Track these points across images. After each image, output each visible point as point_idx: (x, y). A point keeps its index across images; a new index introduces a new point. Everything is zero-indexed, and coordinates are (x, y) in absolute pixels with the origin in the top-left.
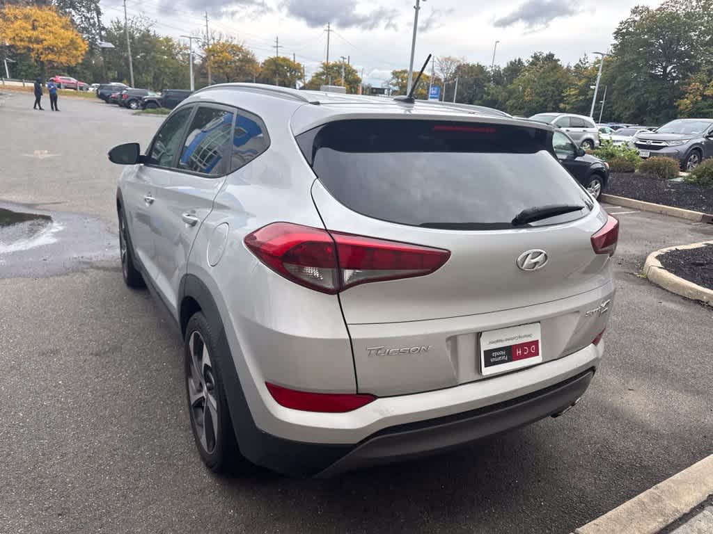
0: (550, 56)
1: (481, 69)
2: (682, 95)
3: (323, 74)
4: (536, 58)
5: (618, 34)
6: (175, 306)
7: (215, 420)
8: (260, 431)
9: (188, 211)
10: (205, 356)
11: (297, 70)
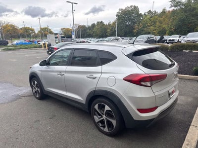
0: (102, 22)
1: (84, 26)
3: (41, 31)
4: (98, 22)
5: (117, 15)
6: (82, 99)
7: (114, 122)
8: (136, 120)
9: (88, 75)
10: (107, 108)
11: (33, 30)
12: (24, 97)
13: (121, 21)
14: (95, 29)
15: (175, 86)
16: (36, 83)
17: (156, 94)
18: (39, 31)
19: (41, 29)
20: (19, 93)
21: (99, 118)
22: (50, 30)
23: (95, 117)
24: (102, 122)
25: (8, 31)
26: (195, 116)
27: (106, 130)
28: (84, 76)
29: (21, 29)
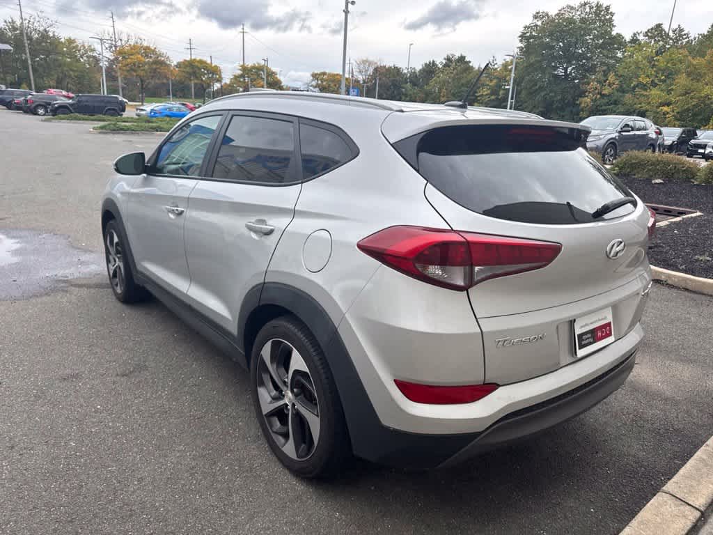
0: (462, 59)
1: (397, 70)
2: (583, 94)
3: (242, 76)
4: (448, 59)
5: (523, 37)
6: (230, 318)
7: (315, 424)
9: (252, 220)
10: (298, 362)
11: (215, 72)
12: (81, 286)
13: (533, 59)
14: (432, 85)
17: (488, 326)
18: (236, 77)
19: (244, 68)
22: (271, 74)
23: (262, 392)
25: (134, 68)
26: (699, 454)
27: (289, 448)
29: (179, 65)
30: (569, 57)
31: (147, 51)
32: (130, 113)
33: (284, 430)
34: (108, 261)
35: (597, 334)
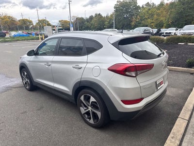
0: (99, 14)
1: (82, 18)
2: (132, 22)
3: (39, 23)
4: (96, 15)
5: (115, 7)
6: (68, 90)
7: (99, 114)
8: (120, 112)
9: (74, 65)
10: (92, 99)
11: (31, 22)
12: (15, 88)
13: (118, 13)
14: (93, 22)
15: (163, 77)
16: (26, 74)
17: (141, 85)
18: (37, 23)
19: (39, 21)
20: (11, 84)
21: (85, 110)
22: (48, 22)
23: (81, 108)
24: (88, 113)
25: (6, 23)
27: (92, 121)
28: (70, 67)
29: (19, 21)
30: (127, 12)
31: (9, 17)
32: (7, 36)
33: (89, 117)
34: (23, 80)
35: (161, 83)
